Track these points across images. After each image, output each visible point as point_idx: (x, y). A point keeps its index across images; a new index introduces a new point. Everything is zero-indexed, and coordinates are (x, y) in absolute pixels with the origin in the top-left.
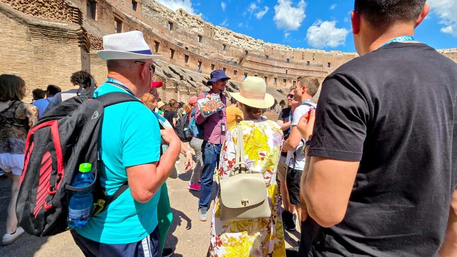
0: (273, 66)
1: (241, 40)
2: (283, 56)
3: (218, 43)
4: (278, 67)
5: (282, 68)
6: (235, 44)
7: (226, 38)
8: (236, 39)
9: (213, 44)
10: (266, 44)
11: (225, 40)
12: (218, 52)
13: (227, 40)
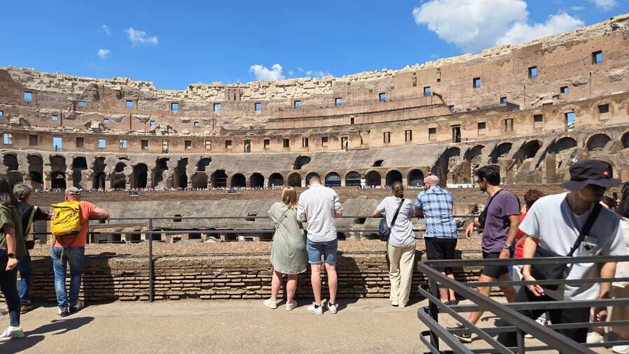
0: (325, 117)
1: (291, 87)
2: (371, 91)
3: (247, 105)
4: (334, 117)
5: (342, 116)
6: (277, 97)
7: (262, 94)
8: (281, 90)
9: (239, 107)
10: (338, 80)
11: (261, 96)
12: (247, 115)
13: (264, 96)
